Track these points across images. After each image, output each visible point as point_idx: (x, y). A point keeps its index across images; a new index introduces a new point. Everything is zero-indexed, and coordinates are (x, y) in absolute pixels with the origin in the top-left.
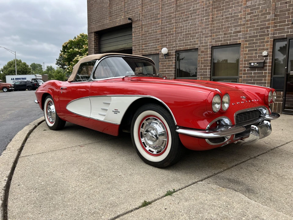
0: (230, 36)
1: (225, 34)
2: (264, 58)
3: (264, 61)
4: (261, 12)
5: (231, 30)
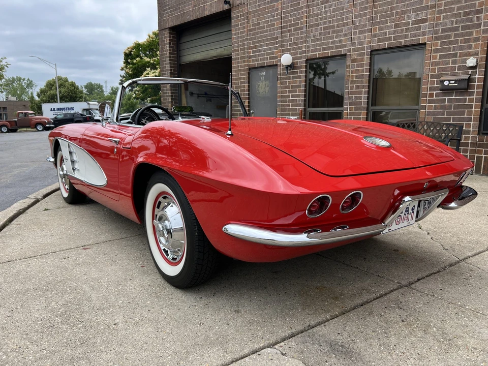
0: (407, 30)
1: (396, 26)
2: (470, 71)
3: (469, 78)
5: (409, 17)
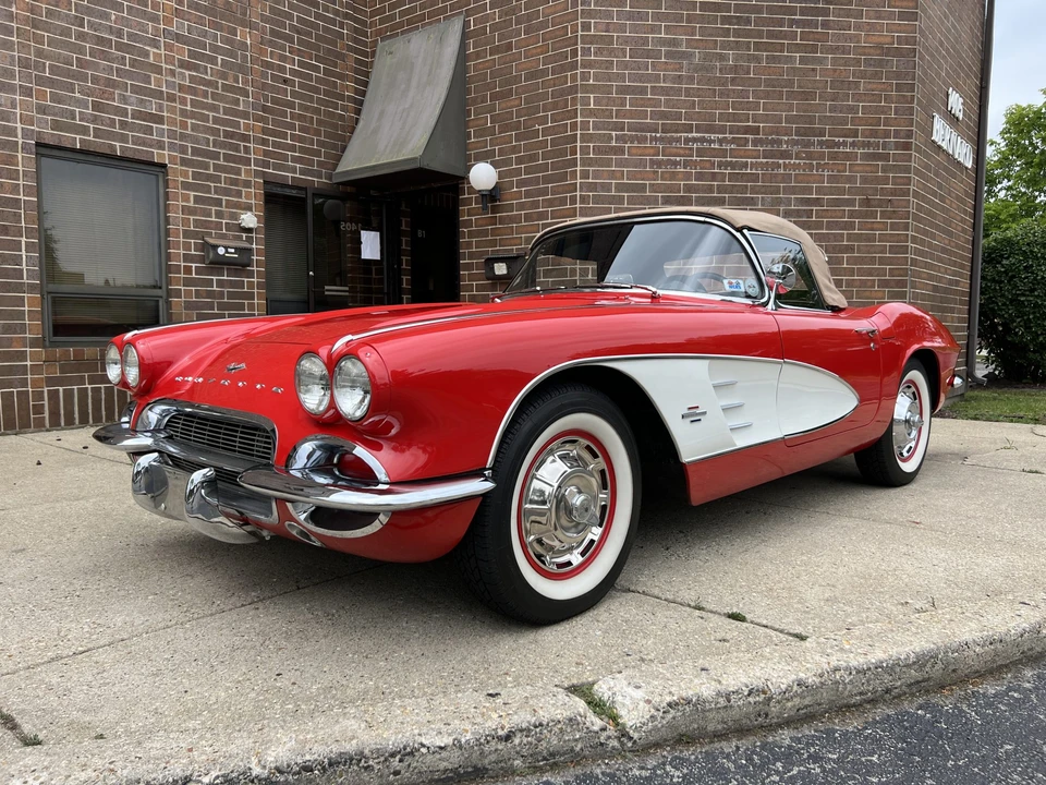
0: (123, 125)
1: (98, 107)
2: (243, 235)
4: (224, 76)
5: (124, 99)
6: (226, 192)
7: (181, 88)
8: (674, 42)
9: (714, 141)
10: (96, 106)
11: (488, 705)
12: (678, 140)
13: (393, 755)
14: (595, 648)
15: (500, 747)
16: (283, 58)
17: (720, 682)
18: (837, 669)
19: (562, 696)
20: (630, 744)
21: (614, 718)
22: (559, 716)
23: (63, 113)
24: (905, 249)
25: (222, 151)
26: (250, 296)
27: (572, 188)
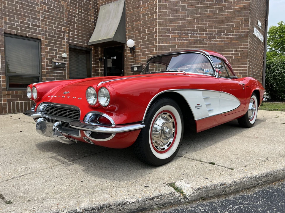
0: (29, 28)
2: (63, 59)
4: (57, 14)
5: (29, 21)
6: (58, 47)
7: (45, 18)
8: (184, 6)
9: (195, 34)
10: (21, 22)
11: (145, 189)
12: (185, 33)
13: (119, 205)
14: (173, 172)
15: (150, 202)
16: (74, 10)
17: (212, 182)
18: (244, 178)
19: (167, 186)
20: (187, 200)
21: (182, 193)
22: (167, 193)
23: (11, 24)
24: (246, 64)
25: (57, 36)
26: (65, 76)
27: (155, 46)
